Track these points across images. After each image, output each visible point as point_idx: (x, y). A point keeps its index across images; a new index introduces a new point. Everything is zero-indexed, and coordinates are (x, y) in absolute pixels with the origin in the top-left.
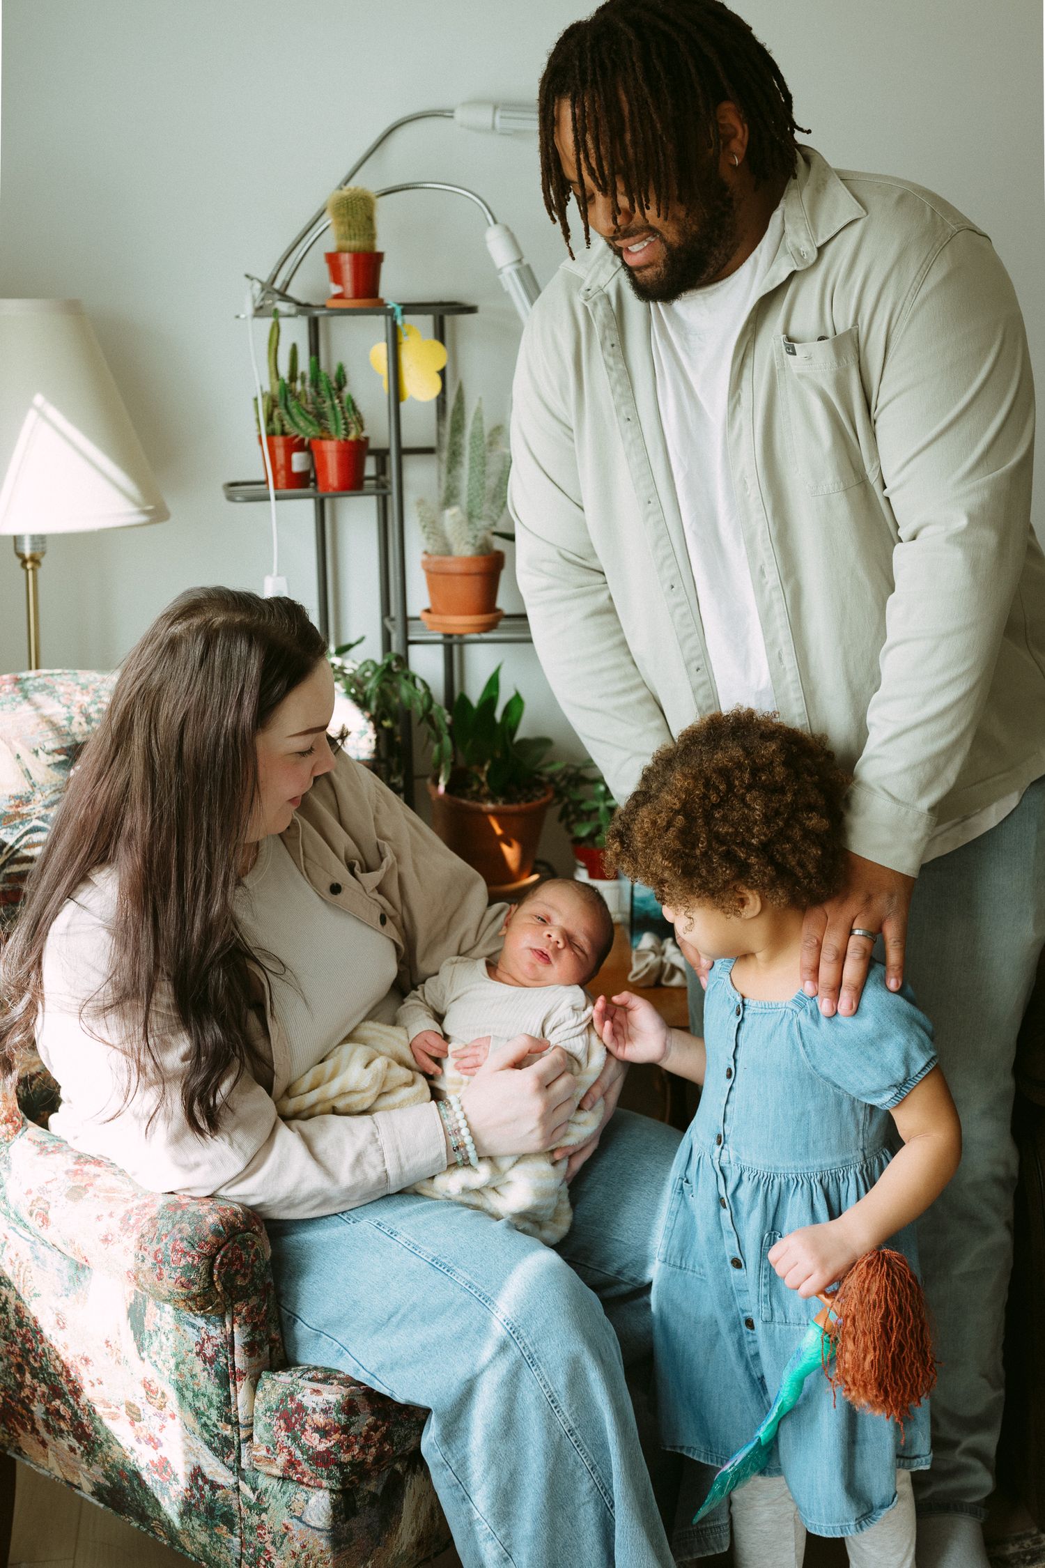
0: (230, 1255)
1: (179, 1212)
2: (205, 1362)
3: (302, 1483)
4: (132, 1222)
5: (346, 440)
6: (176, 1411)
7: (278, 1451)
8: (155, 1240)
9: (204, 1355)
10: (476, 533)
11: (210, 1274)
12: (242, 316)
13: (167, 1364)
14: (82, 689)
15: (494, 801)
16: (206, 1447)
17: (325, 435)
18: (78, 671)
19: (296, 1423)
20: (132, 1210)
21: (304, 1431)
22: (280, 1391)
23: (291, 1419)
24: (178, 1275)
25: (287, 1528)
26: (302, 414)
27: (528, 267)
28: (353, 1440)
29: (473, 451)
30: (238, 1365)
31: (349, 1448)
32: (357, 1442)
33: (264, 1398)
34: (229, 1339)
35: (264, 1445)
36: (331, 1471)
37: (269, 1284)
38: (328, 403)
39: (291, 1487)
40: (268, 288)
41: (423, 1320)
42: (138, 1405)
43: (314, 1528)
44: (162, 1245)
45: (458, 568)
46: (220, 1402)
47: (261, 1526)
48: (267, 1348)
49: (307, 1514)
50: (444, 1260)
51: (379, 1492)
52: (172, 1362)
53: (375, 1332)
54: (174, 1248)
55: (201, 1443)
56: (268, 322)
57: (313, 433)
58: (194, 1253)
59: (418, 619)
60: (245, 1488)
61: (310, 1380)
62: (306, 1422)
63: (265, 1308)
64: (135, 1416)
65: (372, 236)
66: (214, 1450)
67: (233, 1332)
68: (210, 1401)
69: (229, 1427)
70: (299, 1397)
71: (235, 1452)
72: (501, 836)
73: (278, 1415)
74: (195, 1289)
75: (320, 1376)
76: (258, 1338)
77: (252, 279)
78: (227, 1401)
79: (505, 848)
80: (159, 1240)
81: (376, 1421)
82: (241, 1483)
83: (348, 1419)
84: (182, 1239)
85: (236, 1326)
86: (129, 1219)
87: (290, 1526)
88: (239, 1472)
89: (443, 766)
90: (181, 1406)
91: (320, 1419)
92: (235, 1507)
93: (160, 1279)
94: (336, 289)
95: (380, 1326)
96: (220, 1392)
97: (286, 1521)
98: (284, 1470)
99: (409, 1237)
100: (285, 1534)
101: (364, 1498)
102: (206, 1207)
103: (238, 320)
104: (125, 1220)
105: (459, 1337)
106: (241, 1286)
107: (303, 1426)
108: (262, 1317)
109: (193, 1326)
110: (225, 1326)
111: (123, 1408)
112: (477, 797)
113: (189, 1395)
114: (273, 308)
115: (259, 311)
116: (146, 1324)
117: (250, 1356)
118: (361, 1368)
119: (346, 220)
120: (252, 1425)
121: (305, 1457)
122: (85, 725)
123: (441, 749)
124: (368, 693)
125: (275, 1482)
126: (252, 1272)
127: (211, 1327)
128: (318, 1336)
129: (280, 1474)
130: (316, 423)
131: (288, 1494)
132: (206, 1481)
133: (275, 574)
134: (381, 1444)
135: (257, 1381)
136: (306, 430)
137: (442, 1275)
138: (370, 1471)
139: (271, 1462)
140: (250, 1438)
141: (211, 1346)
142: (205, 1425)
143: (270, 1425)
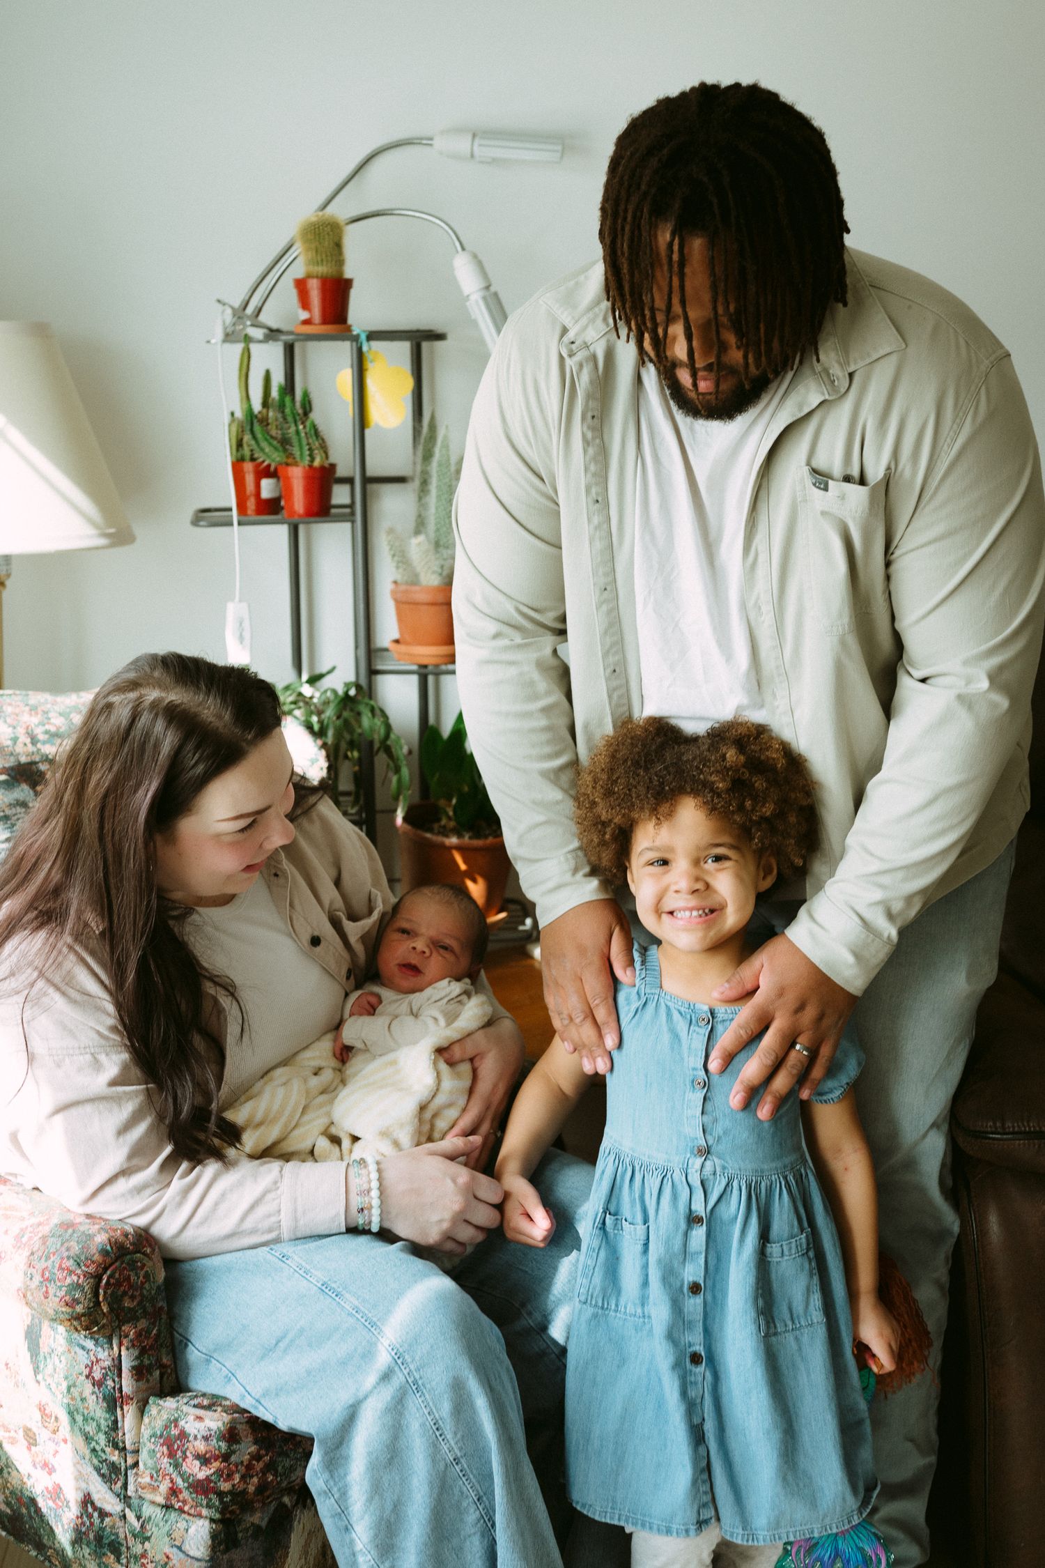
0: (117, 1275)
1: (70, 1231)
2: (94, 1385)
3: (184, 1512)
4: (24, 1240)
5: (311, 466)
6: (68, 1437)
7: (160, 1478)
8: (44, 1258)
9: (93, 1378)
10: (442, 562)
11: (96, 1294)
12: (213, 341)
13: (60, 1387)
14: (31, 710)
15: (460, 836)
16: (95, 1473)
17: (290, 461)
18: (30, 693)
19: (178, 1449)
20: (27, 1228)
21: (185, 1458)
22: (165, 1417)
23: (173, 1445)
24: (63, 1293)
25: (168, 1557)
26: (266, 440)
27: (496, 294)
28: (234, 1468)
29: (439, 480)
30: (125, 1389)
31: (229, 1477)
32: (238, 1471)
33: (150, 1423)
34: (116, 1362)
35: (148, 1472)
36: (211, 1500)
37: (161, 1308)
38: (293, 429)
39: (173, 1516)
40: (239, 313)
41: (310, 1345)
42: (35, 1429)
43: (192, 1558)
44: (50, 1262)
45: (423, 597)
46: (108, 1426)
47: (144, 1555)
48: (158, 1372)
49: (187, 1543)
50: (334, 1285)
51: (264, 1524)
52: (64, 1385)
53: (263, 1357)
54: (60, 1266)
55: (90, 1469)
56: (238, 348)
57: (278, 459)
58: (79, 1271)
59: (386, 650)
60: (131, 1516)
61: (195, 1406)
62: (187, 1448)
63: (154, 1332)
64: (31, 1441)
65: (340, 262)
66: (103, 1476)
67: (120, 1355)
68: (99, 1426)
69: (117, 1452)
70: (182, 1423)
71: (122, 1478)
72: (465, 871)
73: (162, 1441)
74: (79, 1309)
75: (206, 1402)
76: (146, 1362)
77: (224, 304)
78: (115, 1426)
79: (470, 884)
80: (48, 1258)
81: (258, 1451)
82: (127, 1510)
83: (229, 1447)
84: (68, 1258)
85: (123, 1348)
86: (23, 1236)
87: (171, 1556)
88: (126, 1499)
89: (401, 798)
90: (72, 1430)
91: (201, 1446)
92: (122, 1536)
93: (46, 1298)
94: (304, 315)
95: (268, 1351)
96: (108, 1416)
97: (167, 1550)
98: (167, 1499)
99: (301, 1262)
100: (166, 1564)
101: (247, 1530)
102: (97, 1227)
103: (208, 344)
104: (18, 1238)
105: (343, 1363)
106: (129, 1308)
107: (184, 1453)
108: (150, 1341)
109: (83, 1348)
110: (113, 1349)
111: (21, 1433)
112: (445, 832)
113: (79, 1418)
114: (244, 333)
115: (229, 337)
116: (41, 1346)
117: (137, 1380)
118: (246, 1394)
119: (313, 246)
120: (138, 1451)
121: (186, 1485)
122: (30, 745)
123: (399, 781)
124: (325, 722)
125: (158, 1510)
126: (142, 1295)
127: (99, 1349)
128: (208, 1362)
129: (163, 1502)
130: (281, 449)
131: (169, 1523)
132: (95, 1508)
133: (237, 599)
134: (264, 1474)
135: (145, 1406)
136: (272, 457)
137: (331, 1299)
138: (252, 1502)
139: (155, 1489)
140: (136, 1464)
141: (99, 1369)
142: (94, 1450)
143: (154, 1451)
